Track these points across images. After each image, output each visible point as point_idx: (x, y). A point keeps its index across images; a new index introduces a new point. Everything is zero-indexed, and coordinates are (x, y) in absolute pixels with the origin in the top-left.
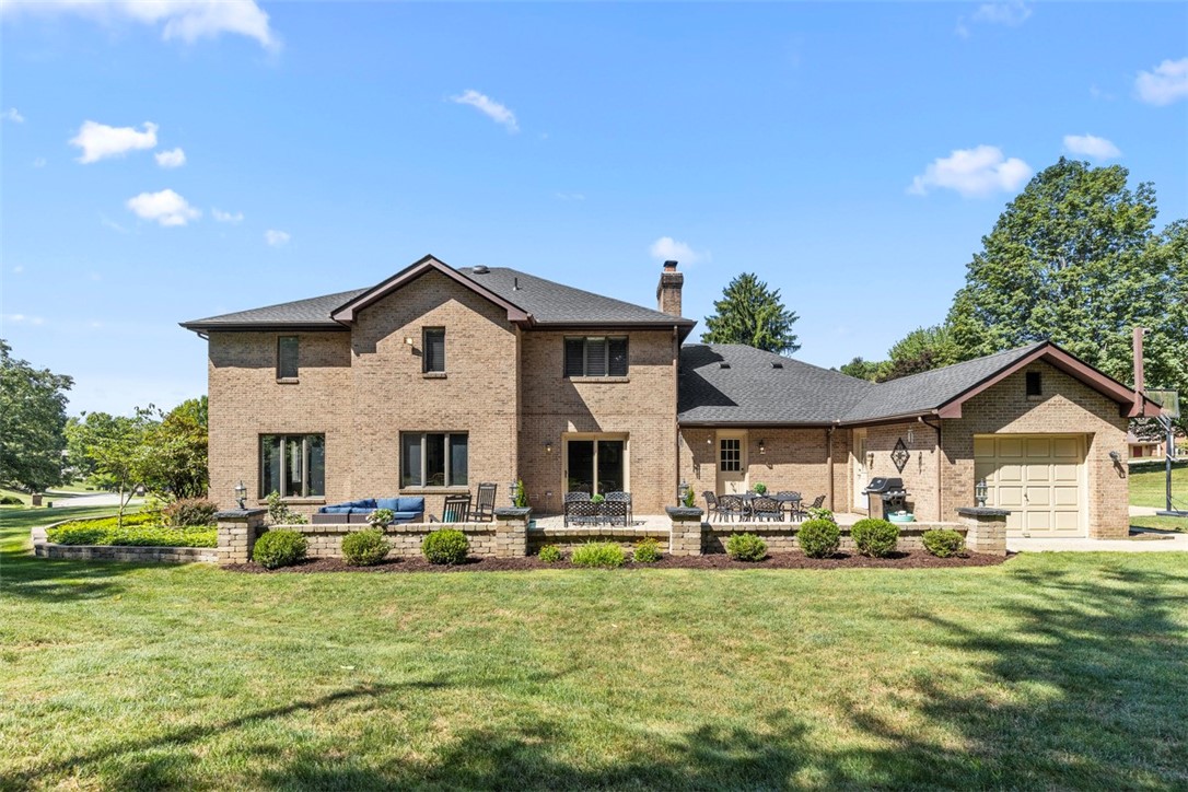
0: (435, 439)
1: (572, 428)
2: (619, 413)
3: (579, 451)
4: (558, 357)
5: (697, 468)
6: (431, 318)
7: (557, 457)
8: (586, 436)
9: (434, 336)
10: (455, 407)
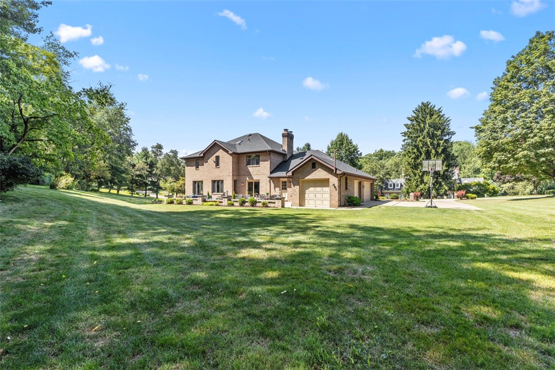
0: (218, 181)
1: (247, 179)
2: (257, 174)
3: (250, 184)
4: (245, 161)
5: (275, 189)
6: (217, 154)
7: (245, 186)
8: (251, 181)
9: (218, 158)
10: (221, 174)
